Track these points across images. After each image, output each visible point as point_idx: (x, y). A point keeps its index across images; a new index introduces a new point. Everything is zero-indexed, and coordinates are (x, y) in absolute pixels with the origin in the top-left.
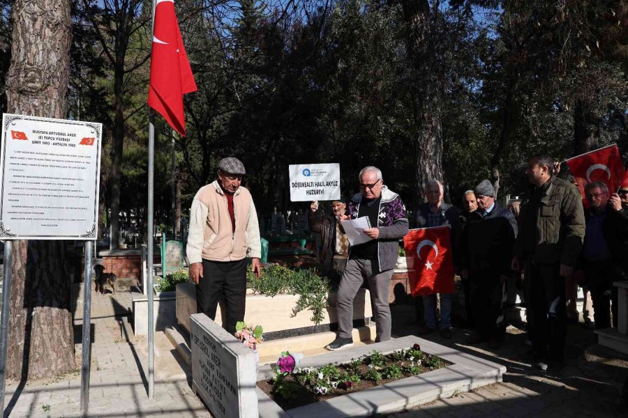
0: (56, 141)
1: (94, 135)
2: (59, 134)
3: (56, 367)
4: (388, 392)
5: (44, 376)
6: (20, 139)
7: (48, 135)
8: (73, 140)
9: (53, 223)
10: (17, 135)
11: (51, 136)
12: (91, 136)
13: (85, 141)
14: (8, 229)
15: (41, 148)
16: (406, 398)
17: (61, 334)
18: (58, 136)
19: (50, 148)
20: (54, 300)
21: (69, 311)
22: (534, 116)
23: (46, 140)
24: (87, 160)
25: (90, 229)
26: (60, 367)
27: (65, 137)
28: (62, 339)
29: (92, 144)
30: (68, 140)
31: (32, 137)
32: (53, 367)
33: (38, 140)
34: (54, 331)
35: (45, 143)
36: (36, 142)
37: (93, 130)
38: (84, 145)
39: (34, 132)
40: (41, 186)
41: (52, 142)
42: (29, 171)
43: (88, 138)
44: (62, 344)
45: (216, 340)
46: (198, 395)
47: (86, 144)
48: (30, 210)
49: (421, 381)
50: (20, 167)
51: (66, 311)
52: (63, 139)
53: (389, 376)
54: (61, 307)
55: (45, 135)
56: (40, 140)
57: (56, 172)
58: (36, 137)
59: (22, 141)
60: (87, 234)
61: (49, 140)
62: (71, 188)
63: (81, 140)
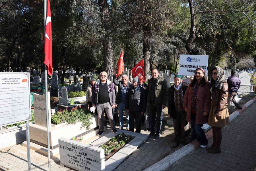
0: (12, 82)
1: (27, 78)
2: (12, 79)
7: (9, 80)
8: (19, 81)
9: (13, 117)
12: (25, 78)
13: (24, 81)
15: (6, 86)
18: (13, 80)
19: (10, 86)
23: (8, 82)
24: (25, 89)
25: (28, 117)
27: (15, 80)
29: (26, 82)
30: (17, 81)
33: (5, 83)
35: (8, 84)
36: (4, 84)
37: (26, 76)
38: (24, 83)
39: (2, 79)
40: (8, 102)
41: (10, 83)
45: (84, 147)
46: (65, 166)
47: (24, 82)
48: (4, 113)
52: (15, 81)
56: (6, 83)
58: (3, 81)
60: (27, 118)
61: (9, 82)
62: (20, 101)
63: (22, 81)
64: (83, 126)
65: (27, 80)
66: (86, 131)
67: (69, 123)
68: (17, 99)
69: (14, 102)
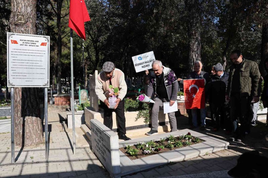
0: (30, 44)
1: (47, 41)
3: (36, 141)
4: (176, 153)
5: (31, 145)
6: (15, 43)
8: (37, 44)
9: (31, 80)
10: (14, 42)
11: (28, 42)
12: (45, 42)
13: (43, 44)
14: (12, 83)
15: (24, 47)
16: (185, 155)
17: (37, 128)
18: (31, 42)
19: (28, 47)
20: (33, 113)
21: (40, 118)
22: (243, 32)
24: (44, 52)
25: (46, 83)
26: (37, 141)
27: (34, 42)
28: (38, 130)
29: (46, 45)
30: (35, 44)
32: (34, 141)
33: (22, 44)
34: (34, 126)
35: (26, 45)
36: (22, 45)
37: (46, 39)
38: (43, 46)
39: (20, 40)
40: (25, 64)
41: (28, 45)
42: (19, 57)
43: (44, 43)
44: (37, 132)
45: (101, 130)
46: (94, 153)
47: (43, 45)
48: (21, 74)
49: (191, 148)
50: (16, 56)
51: (39, 118)
52: (33, 43)
53: (177, 146)
54: (37, 116)
55: (26, 42)
56: (23, 44)
57: (31, 58)
58: (21, 43)
60: (45, 85)
61: (27, 44)
62: (37, 65)
63: (41, 44)
64: (139, 116)
65: (46, 43)
68: (34, 62)
69: (31, 64)
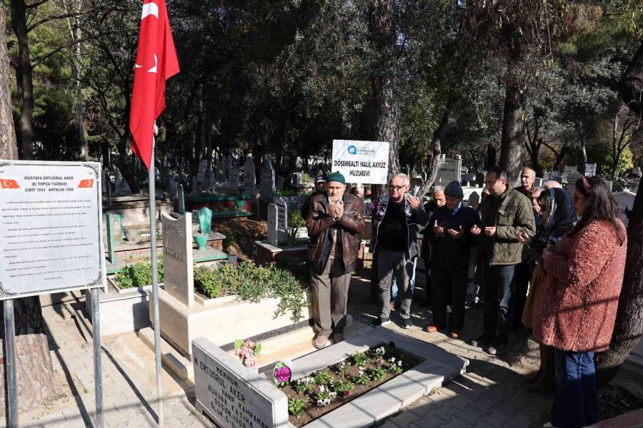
0: (52, 187)
1: (93, 176)
2: (53, 178)
3: (41, 395)
4: (383, 395)
6: (11, 187)
7: (42, 181)
8: (70, 184)
9: (56, 275)
10: (7, 184)
11: (45, 181)
12: (89, 177)
13: (84, 184)
14: (8, 288)
15: (35, 195)
16: (402, 401)
17: (41, 359)
18: (53, 181)
19: (46, 195)
20: (28, 326)
23: (40, 187)
24: (86, 204)
25: (96, 278)
26: (45, 395)
27: (61, 181)
28: (43, 366)
29: (91, 186)
30: (65, 184)
31: (24, 184)
32: (38, 398)
33: (31, 187)
34: (34, 359)
35: (40, 190)
36: (30, 190)
37: (91, 170)
38: (83, 189)
39: (26, 178)
40: (41, 238)
41: (47, 188)
42: (25, 222)
43: (87, 180)
44: (43, 371)
45: (239, 378)
46: (205, 414)
47: (85, 187)
48: (31, 265)
50: (16, 219)
52: (59, 184)
55: (39, 181)
56: (34, 187)
57: (55, 221)
58: (29, 184)
59: (13, 189)
60: (92, 282)
61: (44, 186)
62: (72, 236)
63: (79, 183)
64: (282, 307)
65: (92, 181)
66: (292, 323)
67: (244, 299)
68: (65, 230)
69: (57, 237)
